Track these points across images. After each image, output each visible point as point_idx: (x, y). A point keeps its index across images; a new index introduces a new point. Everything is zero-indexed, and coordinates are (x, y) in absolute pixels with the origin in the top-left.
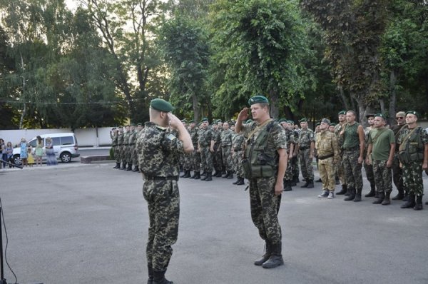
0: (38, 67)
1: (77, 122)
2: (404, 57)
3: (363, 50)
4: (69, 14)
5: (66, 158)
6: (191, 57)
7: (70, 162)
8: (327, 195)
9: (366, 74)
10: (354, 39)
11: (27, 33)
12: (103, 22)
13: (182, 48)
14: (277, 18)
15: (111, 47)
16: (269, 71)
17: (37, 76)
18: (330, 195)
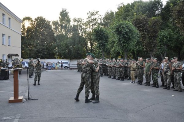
0: (62, 41)
1: (72, 57)
2: (169, 41)
3: (151, 38)
4: (71, 26)
5: (66, 68)
6: (102, 39)
7: (67, 69)
8: (133, 82)
9: (153, 46)
10: (149, 35)
11: (59, 32)
12: (81, 28)
13: (99, 36)
14: (127, 28)
15: (83, 35)
16: (124, 44)
17: (61, 44)
18: (134, 82)
